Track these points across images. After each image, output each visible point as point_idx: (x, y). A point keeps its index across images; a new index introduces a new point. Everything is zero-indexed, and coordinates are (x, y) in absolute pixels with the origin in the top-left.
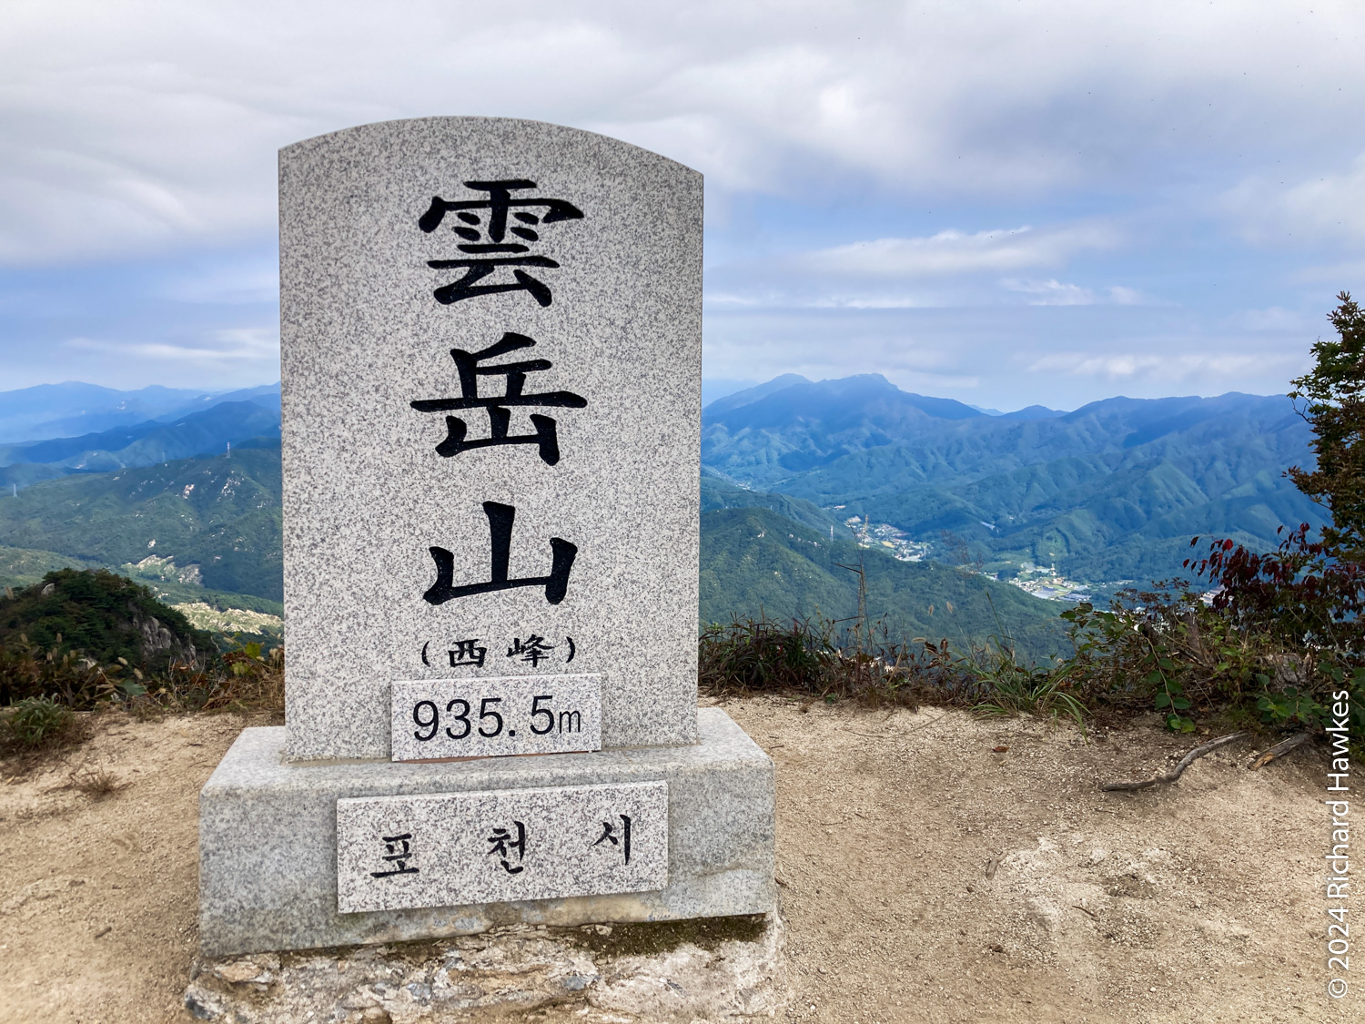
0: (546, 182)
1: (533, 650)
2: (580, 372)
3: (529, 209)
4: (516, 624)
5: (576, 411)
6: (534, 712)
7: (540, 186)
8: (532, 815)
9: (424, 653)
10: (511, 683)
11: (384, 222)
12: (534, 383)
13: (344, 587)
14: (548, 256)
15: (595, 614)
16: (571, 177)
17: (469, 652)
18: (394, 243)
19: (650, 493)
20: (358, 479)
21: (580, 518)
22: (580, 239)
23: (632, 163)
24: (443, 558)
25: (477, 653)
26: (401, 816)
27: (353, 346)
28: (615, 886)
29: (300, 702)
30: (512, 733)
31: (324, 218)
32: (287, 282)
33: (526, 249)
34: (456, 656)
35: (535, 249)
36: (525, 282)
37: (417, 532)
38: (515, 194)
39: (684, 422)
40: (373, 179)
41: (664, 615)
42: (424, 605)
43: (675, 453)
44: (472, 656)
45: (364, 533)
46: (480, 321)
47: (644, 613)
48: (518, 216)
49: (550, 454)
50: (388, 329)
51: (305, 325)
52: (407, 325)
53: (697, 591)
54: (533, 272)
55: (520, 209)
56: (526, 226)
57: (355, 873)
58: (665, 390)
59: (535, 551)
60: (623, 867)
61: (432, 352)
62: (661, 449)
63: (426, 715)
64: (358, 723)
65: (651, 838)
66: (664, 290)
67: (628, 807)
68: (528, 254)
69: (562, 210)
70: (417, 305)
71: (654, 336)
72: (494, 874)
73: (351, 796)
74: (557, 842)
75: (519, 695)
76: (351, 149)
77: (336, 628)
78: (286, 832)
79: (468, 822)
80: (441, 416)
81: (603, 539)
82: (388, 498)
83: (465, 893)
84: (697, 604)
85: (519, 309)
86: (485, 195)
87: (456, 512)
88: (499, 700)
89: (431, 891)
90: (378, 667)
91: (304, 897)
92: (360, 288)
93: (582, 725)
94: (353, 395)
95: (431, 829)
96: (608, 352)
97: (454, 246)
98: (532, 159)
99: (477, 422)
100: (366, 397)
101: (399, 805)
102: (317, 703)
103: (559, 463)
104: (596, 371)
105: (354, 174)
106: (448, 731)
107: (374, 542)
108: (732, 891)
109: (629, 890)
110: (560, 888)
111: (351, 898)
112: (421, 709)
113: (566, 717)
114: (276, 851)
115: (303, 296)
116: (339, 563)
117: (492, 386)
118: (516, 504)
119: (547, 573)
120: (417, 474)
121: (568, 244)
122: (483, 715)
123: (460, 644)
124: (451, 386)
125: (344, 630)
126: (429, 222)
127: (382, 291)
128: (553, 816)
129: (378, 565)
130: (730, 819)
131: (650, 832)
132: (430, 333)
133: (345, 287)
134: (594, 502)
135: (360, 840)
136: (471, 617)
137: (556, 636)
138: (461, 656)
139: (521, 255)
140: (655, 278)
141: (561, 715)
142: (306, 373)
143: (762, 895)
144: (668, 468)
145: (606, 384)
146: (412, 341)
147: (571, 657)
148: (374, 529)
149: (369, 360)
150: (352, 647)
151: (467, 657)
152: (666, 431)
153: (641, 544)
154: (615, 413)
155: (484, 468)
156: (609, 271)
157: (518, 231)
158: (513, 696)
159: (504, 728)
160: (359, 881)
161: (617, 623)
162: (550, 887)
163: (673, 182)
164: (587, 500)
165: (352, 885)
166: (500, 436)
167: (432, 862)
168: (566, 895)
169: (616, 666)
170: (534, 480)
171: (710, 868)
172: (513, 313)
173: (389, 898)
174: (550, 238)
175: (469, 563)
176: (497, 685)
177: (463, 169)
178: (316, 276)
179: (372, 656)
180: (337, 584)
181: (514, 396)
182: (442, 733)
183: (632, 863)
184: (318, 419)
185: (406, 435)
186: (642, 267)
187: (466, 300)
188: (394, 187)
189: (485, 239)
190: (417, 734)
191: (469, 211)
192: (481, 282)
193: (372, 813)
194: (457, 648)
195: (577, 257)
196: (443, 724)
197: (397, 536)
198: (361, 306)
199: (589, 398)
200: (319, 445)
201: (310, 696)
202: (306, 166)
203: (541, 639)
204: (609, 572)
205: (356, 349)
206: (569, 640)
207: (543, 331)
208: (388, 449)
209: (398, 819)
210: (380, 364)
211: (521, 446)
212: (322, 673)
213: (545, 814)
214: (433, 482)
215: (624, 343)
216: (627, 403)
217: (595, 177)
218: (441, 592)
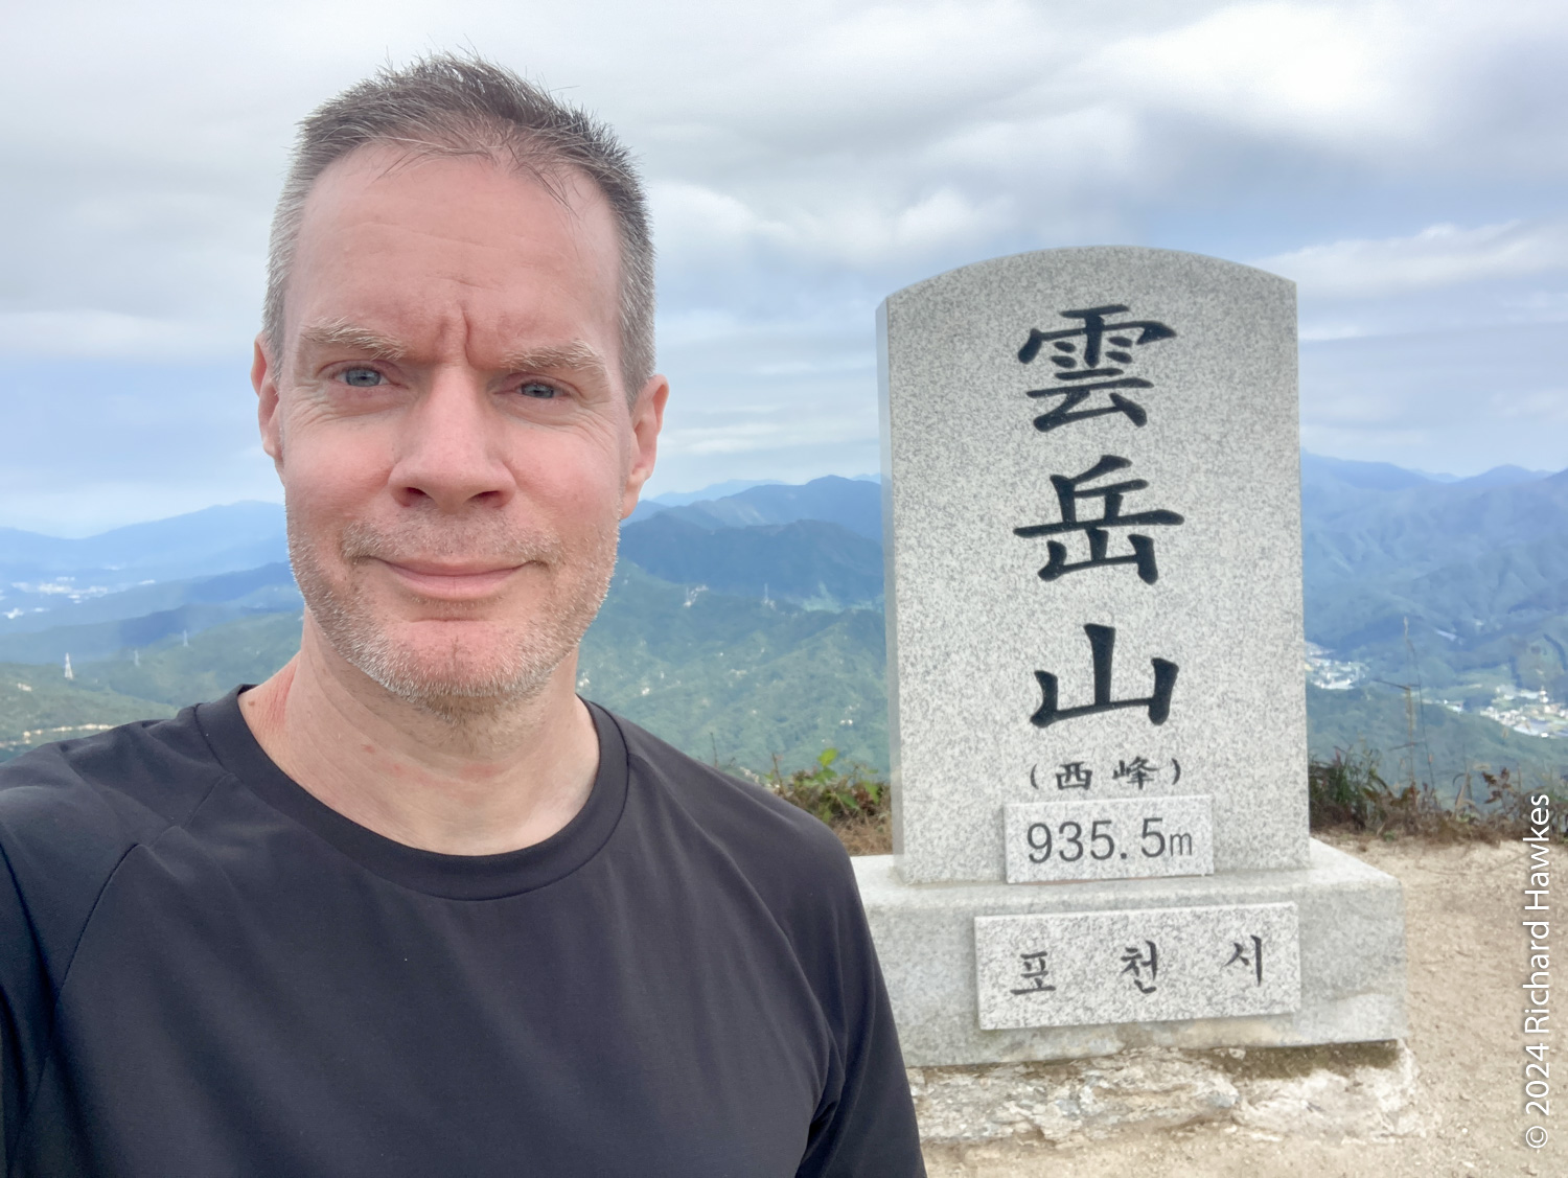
0: (1139, 305)
1: (1137, 772)
2: (1176, 489)
3: (1124, 333)
4: (1120, 746)
5: (1173, 529)
6: (1145, 834)
7: (1133, 309)
8: (1163, 935)
9: (1032, 776)
10: (1121, 806)
11: (985, 357)
12: (1130, 503)
13: (955, 712)
14: (1143, 377)
15: (1199, 734)
16: (1164, 298)
17: (1074, 774)
18: (995, 377)
19: (1252, 608)
20: (966, 607)
21: (1181, 637)
22: (1174, 358)
23: (1223, 278)
24: (1047, 681)
25: (1083, 776)
26: (1036, 934)
27: (959, 479)
28: (1248, 1008)
29: (918, 826)
30: (1124, 856)
31: (930, 358)
32: (897, 421)
33: (1118, 372)
34: (1064, 779)
35: (1129, 371)
36: (1120, 405)
37: (1023, 656)
38: (1108, 320)
39: (1284, 534)
40: (974, 317)
41: (1271, 734)
42: (1031, 728)
43: (1276, 566)
44: (1079, 778)
45: (973, 659)
46: (1078, 446)
47: (1249, 732)
48: (1114, 340)
49: (1148, 573)
50: (991, 460)
51: (915, 461)
52: (1008, 455)
53: (1304, 708)
54: (1128, 394)
55: (1114, 333)
56: (1120, 349)
57: (996, 990)
58: (1264, 502)
59: (1136, 671)
60: (1255, 989)
61: (1033, 479)
62: (1261, 563)
63: (1039, 837)
64: (972, 846)
65: (1282, 958)
66: (1259, 401)
67: (1259, 927)
68: (1123, 377)
69: (1154, 331)
70: (1017, 434)
71: (1251, 448)
72: (1128, 993)
73: (986, 914)
74: (1188, 962)
75: (1129, 817)
76: (953, 290)
77: (949, 752)
78: (927, 949)
79: (1101, 941)
80: (1042, 541)
81: (1204, 657)
82: (994, 624)
83: (1100, 1012)
84: (1304, 721)
85: (1115, 431)
86: (1080, 323)
87: (1059, 635)
88: (1109, 822)
89: (1068, 1009)
90: (989, 791)
91: (944, 1013)
92: (965, 422)
93: (1193, 848)
94: (960, 525)
95: (1066, 947)
96: (1204, 467)
97: (1052, 375)
98: (1124, 282)
99: (1077, 545)
100: (972, 526)
101: (1034, 922)
102: (933, 826)
103: (1158, 582)
104: (1192, 487)
105: (957, 314)
106: (1062, 853)
107: (982, 667)
108: (1364, 1015)
109: (1262, 1012)
110: (1194, 1009)
111: (993, 1015)
112: (1035, 832)
113: (1176, 840)
114: (918, 968)
115: (912, 433)
116: (951, 689)
117: (1090, 509)
118: (1117, 625)
119: (1149, 693)
120: (1020, 599)
121: (1162, 364)
122: (1094, 837)
123: (1067, 767)
124: (1051, 511)
125: (957, 754)
126: (1027, 353)
127: (985, 423)
128: (1184, 935)
129: (987, 690)
130: (1360, 941)
131: (1281, 953)
132: (1030, 460)
133: (951, 423)
134: (1194, 620)
135: (1000, 956)
136: (1076, 740)
137: (1160, 758)
138: (1068, 779)
139: (1116, 378)
140: (1250, 390)
141: (1172, 838)
142: (917, 507)
143: (1396, 1021)
144: (1270, 582)
145: (1204, 500)
146: (1013, 470)
147: (1177, 778)
148: (982, 655)
149: (974, 491)
150: (964, 770)
151: (1073, 780)
152: (1266, 543)
153: (1244, 661)
154: (1213, 529)
155: (1084, 590)
156: (1203, 388)
157: (1113, 355)
158: (1123, 818)
159: (1116, 851)
160: (1000, 999)
161: (1222, 743)
162: (1183, 1006)
163: (1265, 293)
164: (1187, 618)
165: (993, 1002)
166: (1098, 558)
167: (1068, 980)
168: (1200, 1016)
169: (1222, 788)
170: (1133, 600)
171: (1340, 992)
172: (1109, 436)
173: (1028, 1015)
174: (1144, 359)
175: (1073, 687)
176: (1108, 807)
177: (1058, 299)
178: (924, 414)
179: (984, 779)
180: (949, 710)
181: (1112, 517)
182: (1055, 856)
183: (1264, 985)
184: (928, 551)
185: (1009, 562)
186: (1237, 380)
187: (1064, 427)
188: (994, 323)
189: (1081, 365)
190: (1031, 857)
191: (1066, 340)
192: (1077, 408)
193: (1009, 930)
194: (1063, 771)
195: (1171, 375)
196: (1056, 846)
197: (1003, 661)
198: (966, 439)
199: (1187, 515)
200: (929, 575)
201: (926, 819)
202: (912, 310)
203: (1145, 761)
204: (1212, 691)
205: (962, 481)
206: (1175, 762)
207: (1138, 451)
208: (993, 575)
209: (1034, 936)
210: (984, 494)
211: (1120, 567)
212: (938, 797)
213: (1175, 933)
214: (1037, 606)
215: (1220, 457)
216: (1225, 518)
217: (1187, 295)
218: (1046, 714)
